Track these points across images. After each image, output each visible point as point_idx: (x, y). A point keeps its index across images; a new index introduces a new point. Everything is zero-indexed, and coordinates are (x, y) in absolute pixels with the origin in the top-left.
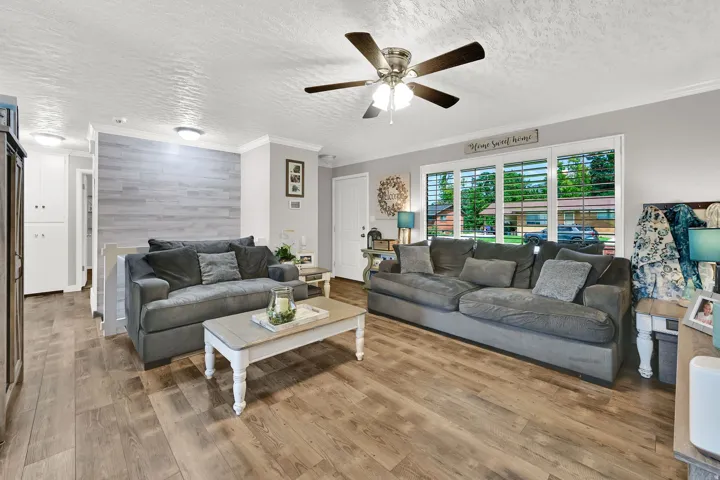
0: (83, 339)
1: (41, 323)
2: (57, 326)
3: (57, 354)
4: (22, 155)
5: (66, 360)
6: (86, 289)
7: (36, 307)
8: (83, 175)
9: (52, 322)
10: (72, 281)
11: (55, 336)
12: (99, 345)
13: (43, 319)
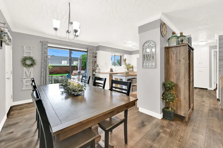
0: (212, 106)
1: (200, 96)
2: (204, 99)
3: (203, 107)
4: (193, 49)
5: (206, 110)
6: (215, 90)
7: (199, 91)
8: (214, 51)
9: (203, 97)
10: (211, 86)
11: (203, 102)
12: (218, 110)
13: (200, 95)
